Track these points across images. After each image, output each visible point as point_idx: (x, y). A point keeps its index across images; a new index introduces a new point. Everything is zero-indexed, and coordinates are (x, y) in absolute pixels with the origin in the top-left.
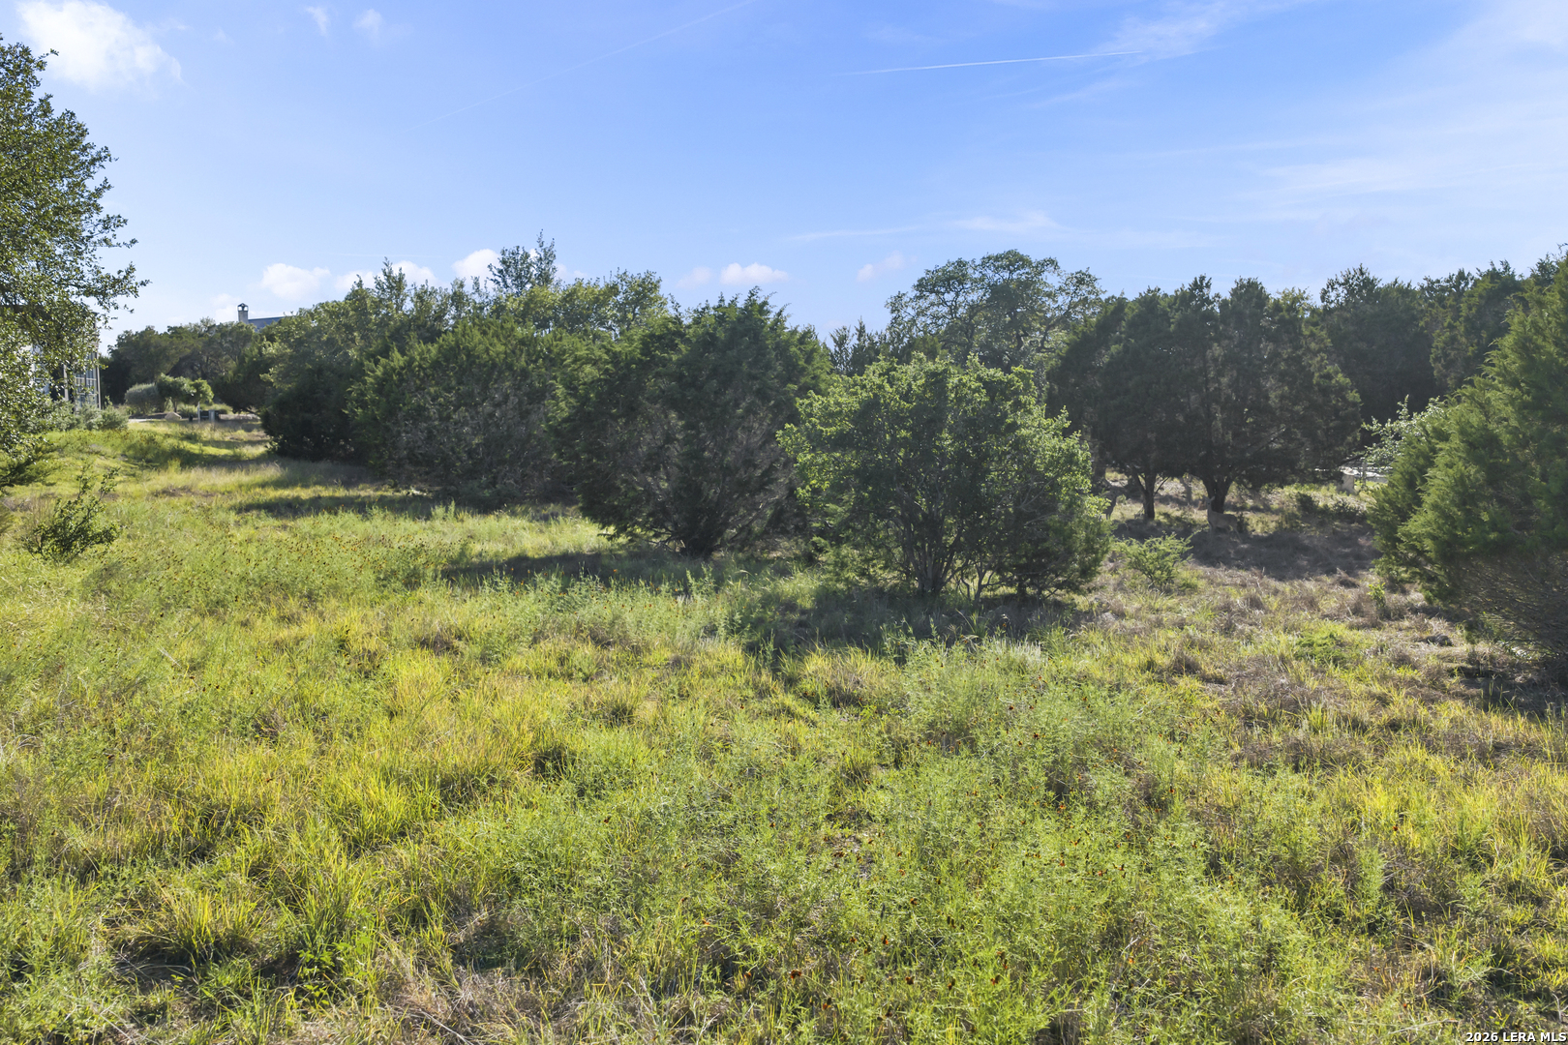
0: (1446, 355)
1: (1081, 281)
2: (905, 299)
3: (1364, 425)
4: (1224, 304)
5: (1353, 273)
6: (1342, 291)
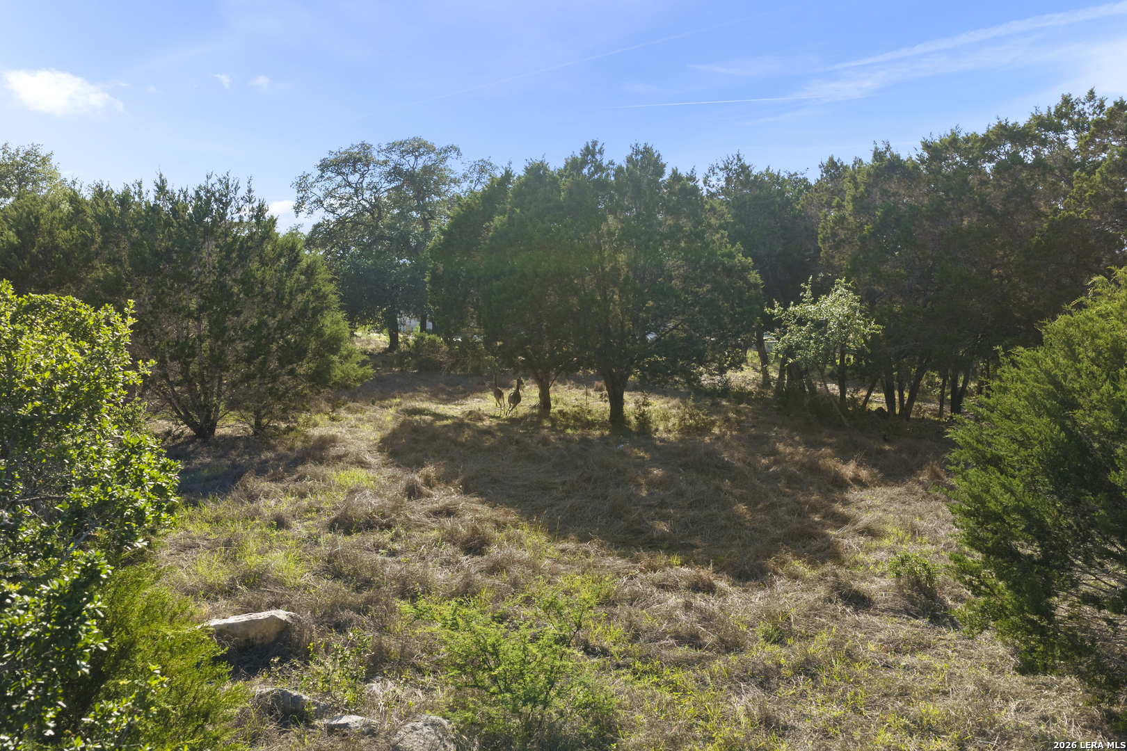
0: (834, 235)
1: (482, 170)
2: (311, 180)
3: (767, 310)
4: (620, 170)
5: (731, 159)
6: (722, 175)
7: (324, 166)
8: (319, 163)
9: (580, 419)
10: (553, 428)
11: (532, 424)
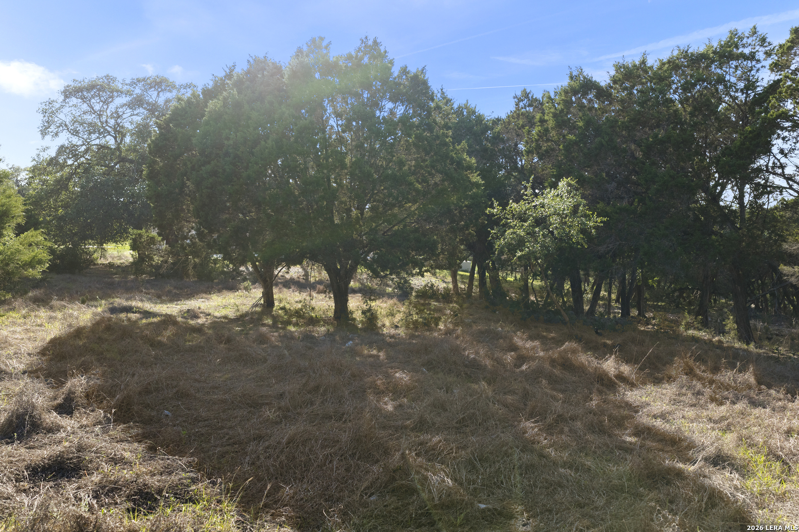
3: (486, 210)
7: (68, 93)
8: (63, 89)
9: (302, 316)
10: (274, 326)
11: (252, 321)
